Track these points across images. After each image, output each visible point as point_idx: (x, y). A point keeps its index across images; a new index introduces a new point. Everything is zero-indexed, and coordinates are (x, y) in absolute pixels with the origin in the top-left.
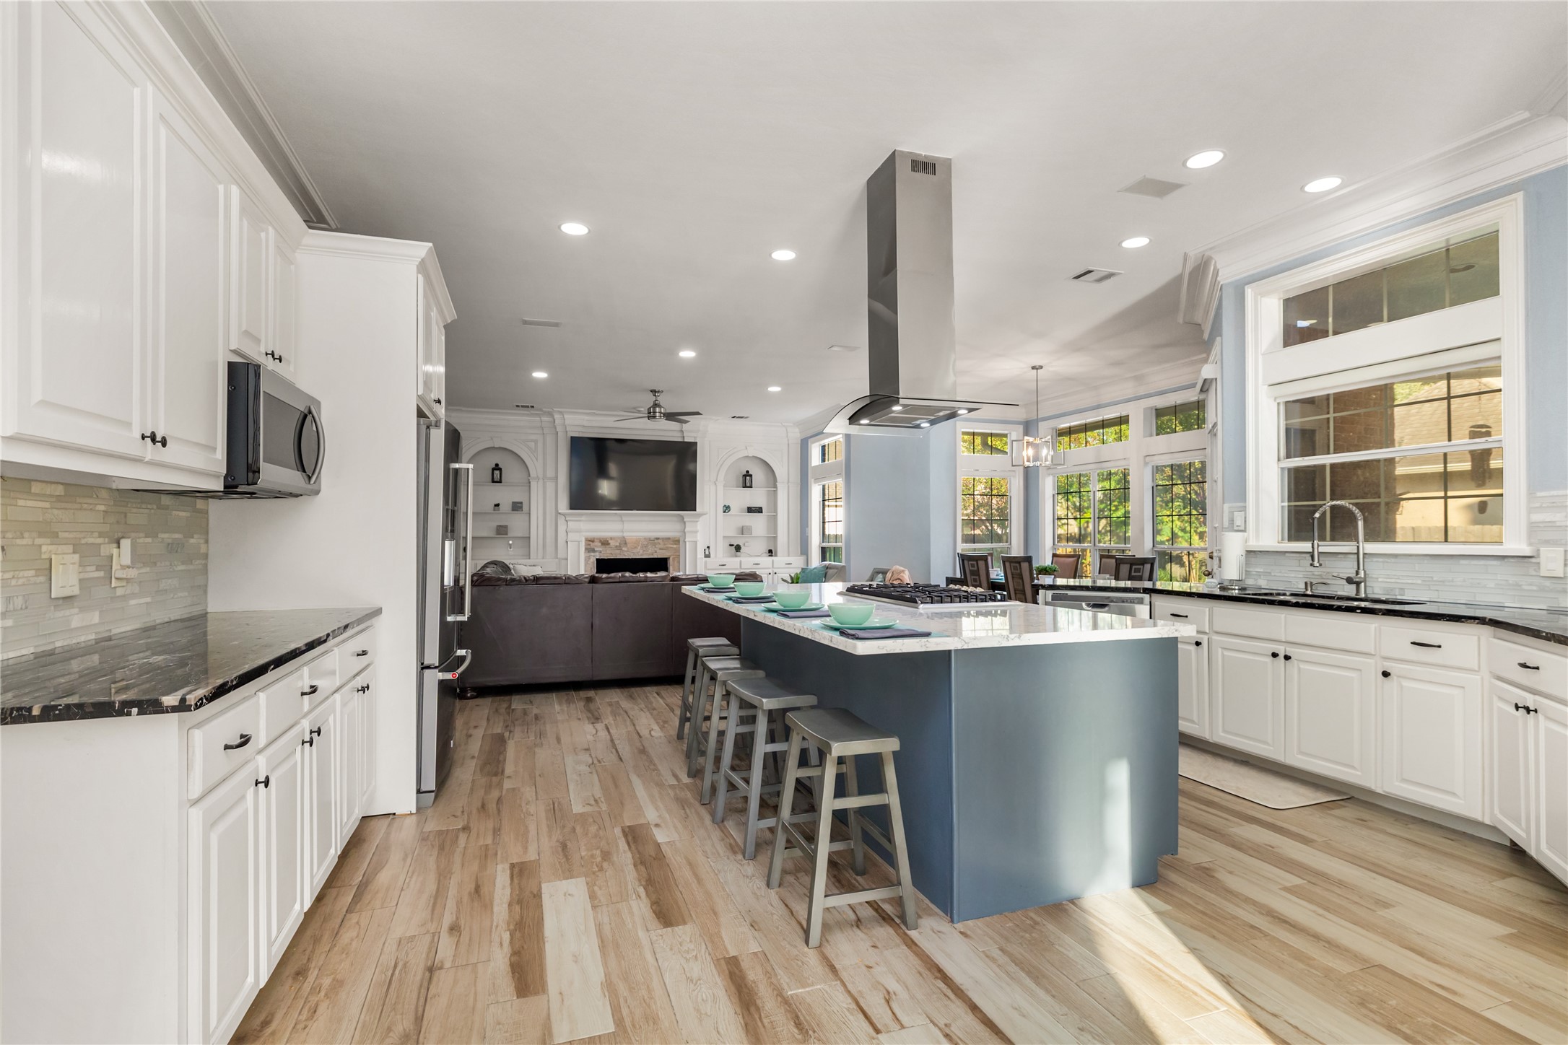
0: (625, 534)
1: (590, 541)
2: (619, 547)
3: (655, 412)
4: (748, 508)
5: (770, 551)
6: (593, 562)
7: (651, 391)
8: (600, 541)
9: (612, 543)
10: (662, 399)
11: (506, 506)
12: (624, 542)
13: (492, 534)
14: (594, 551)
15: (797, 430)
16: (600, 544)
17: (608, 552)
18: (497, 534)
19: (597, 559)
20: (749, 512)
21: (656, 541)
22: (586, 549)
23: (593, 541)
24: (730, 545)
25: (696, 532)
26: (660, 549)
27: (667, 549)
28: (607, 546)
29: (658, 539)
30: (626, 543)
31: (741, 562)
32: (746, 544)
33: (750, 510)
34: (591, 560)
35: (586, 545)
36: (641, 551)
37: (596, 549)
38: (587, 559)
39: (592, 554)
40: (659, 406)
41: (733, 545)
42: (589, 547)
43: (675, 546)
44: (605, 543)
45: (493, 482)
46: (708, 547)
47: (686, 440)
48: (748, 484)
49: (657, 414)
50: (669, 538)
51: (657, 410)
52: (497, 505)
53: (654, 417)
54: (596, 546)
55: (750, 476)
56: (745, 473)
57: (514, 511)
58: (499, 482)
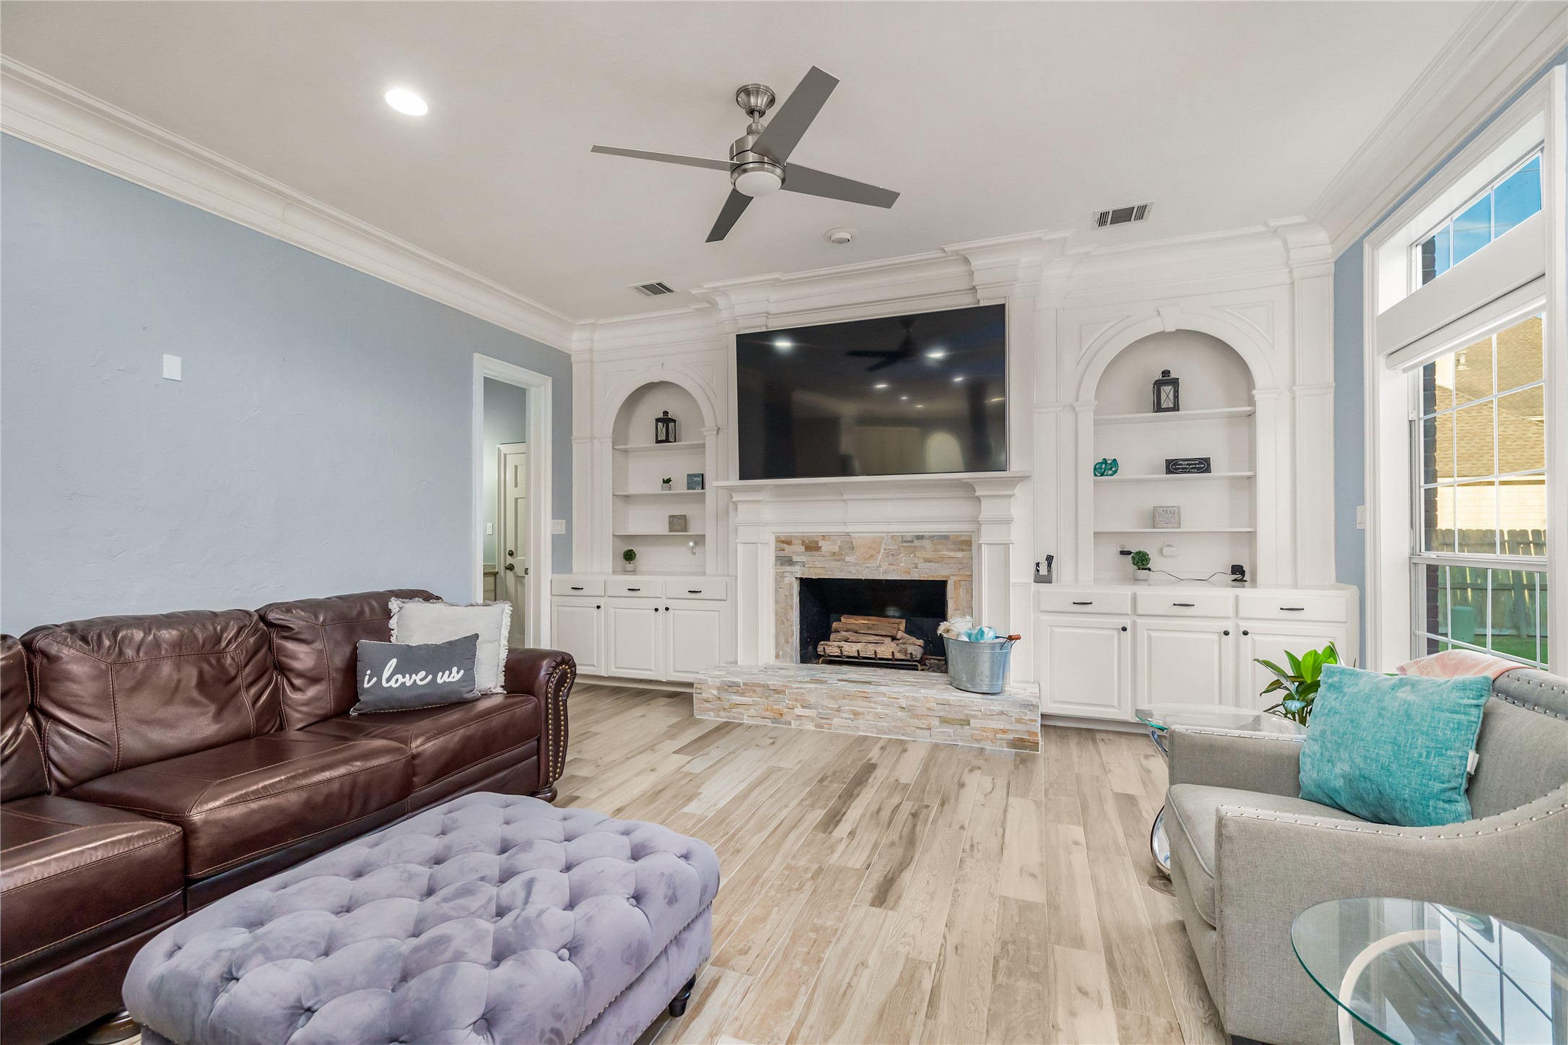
0: (849, 529)
1: (783, 542)
2: (837, 556)
4: (1168, 462)
5: (1238, 570)
6: (794, 586)
8: (803, 543)
9: (826, 546)
11: (680, 486)
12: (849, 544)
13: (662, 528)
14: (790, 562)
15: (1322, 236)
16: (803, 549)
17: (818, 564)
18: (668, 530)
19: (801, 580)
20: (1169, 471)
21: (916, 543)
22: (778, 558)
23: (789, 543)
24: (1123, 553)
25: (1008, 521)
26: (927, 560)
27: (940, 560)
28: (817, 553)
29: (920, 538)
30: (852, 548)
31: (1134, 597)
32: (1166, 550)
33: (1173, 467)
34: (787, 581)
35: (778, 549)
36: (885, 566)
37: (795, 559)
38: (779, 578)
39: (788, 568)
41: (1129, 553)
42: (781, 554)
43: (960, 555)
44: (812, 546)
45: (658, 442)
46: (1050, 559)
47: (982, 304)
48: (1167, 402)
50: (946, 538)
52: (667, 481)
54: (796, 551)
55: (1175, 382)
56: (1158, 376)
57: (688, 489)
58: (667, 441)
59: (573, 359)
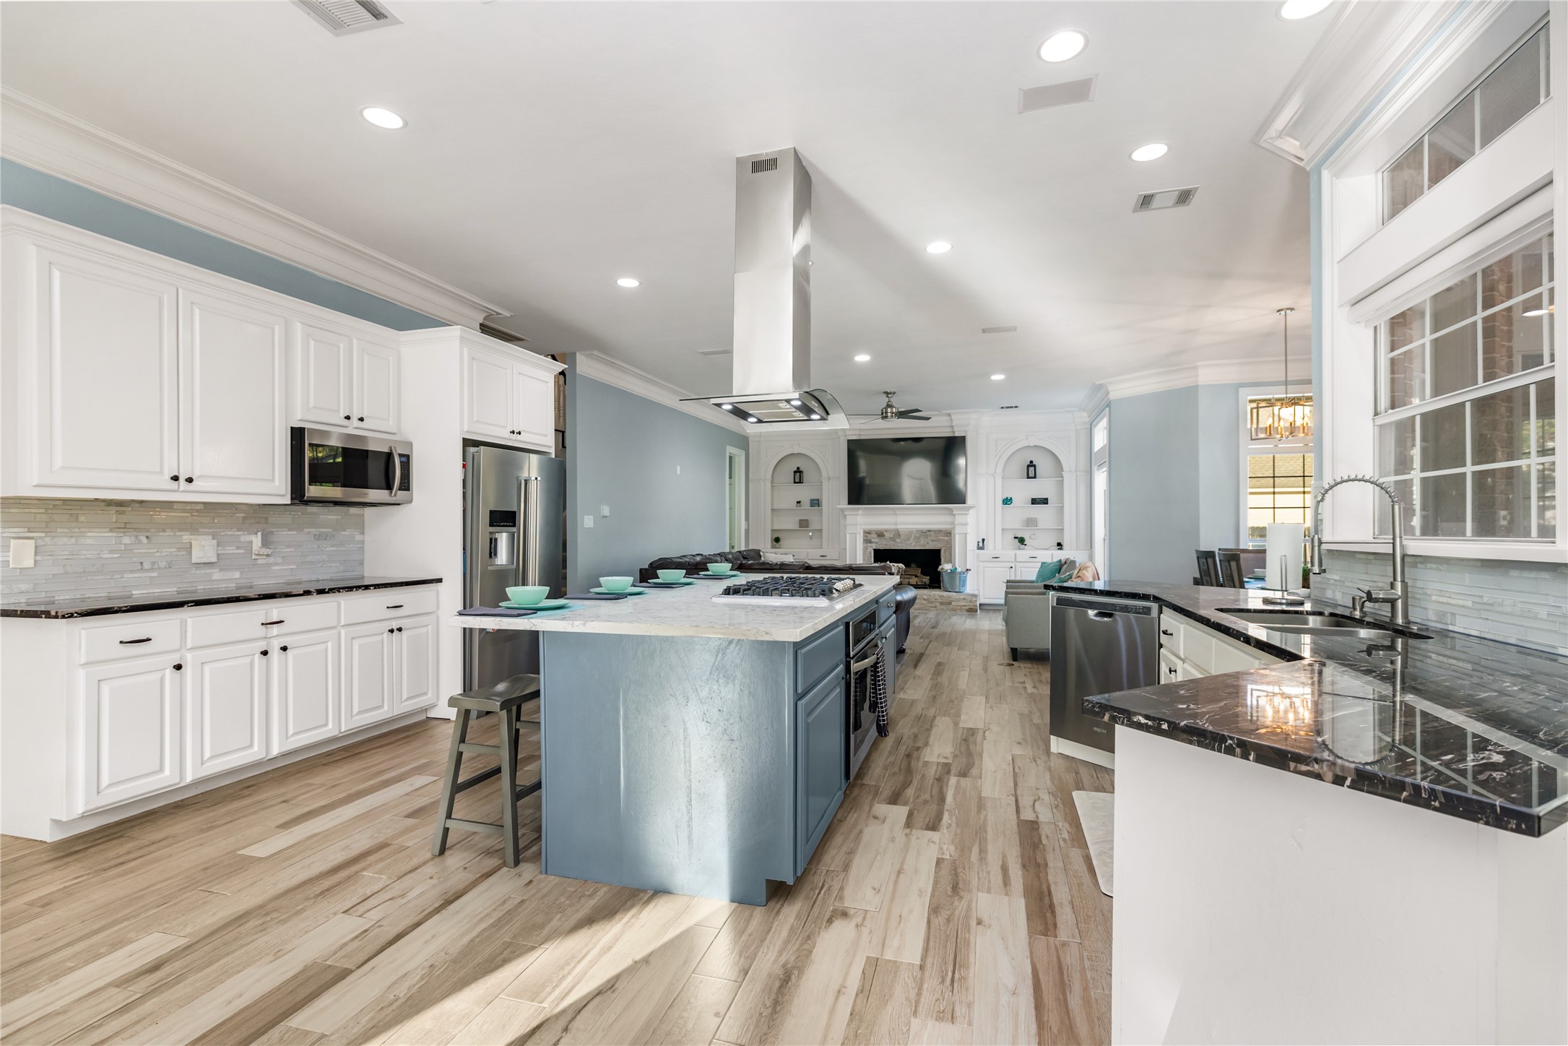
0: (898, 527)
1: (867, 533)
2: (893, 539)
3: (886, 413)
4: (1032, 499)
5: (1059, 544)
6: (870, 552)
7: (885, 393)
8: (877, 533)
9: (888, 535)
10: (894, 400)
11: (806, 504)
12: (897, 534)
13: (797, 527)
14: (871, 541)
15: (1085, 414)
16: (876, 536)
17: (883, 543)
18: (800, 527)
19: (875, 550)
20: (1032, 504)
21: (928, 533)
22: (864, 540)
23: (870, 533)
24: (1015, 538)
25: (966, 524)
26: (933, 541)
27: (938, 540)
28: (882, 538)
29: (929, 531)
30: (899, 535)
31: (1015, 555)
32: (1032, 536)
33: (1034, 501)
34: (869, 550)
35: (864, 536)
36: (914, 543)
37: (873, 540)
38: (865, 549)
39: (869, 545)
40: (891, 406)
41: (1017, 538)
42: (867, 538)
43: (946, 538)
44: (880, 535)
45: (795, 483)
46: (983, 540)
47: (956, 435)
48: (1031, 474)
49: (889, 414)
50: (941, 531)
51: (889, 410)
52: (799, 502)
53: (886, 417)
54: (874, 537)
55: (1035, 466)
56: (1028, 463)
57: (811, 506)
58: (800, 482)
59: (750, 439)
